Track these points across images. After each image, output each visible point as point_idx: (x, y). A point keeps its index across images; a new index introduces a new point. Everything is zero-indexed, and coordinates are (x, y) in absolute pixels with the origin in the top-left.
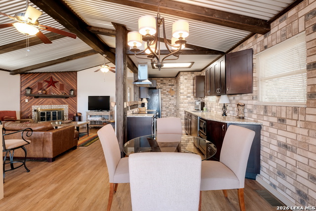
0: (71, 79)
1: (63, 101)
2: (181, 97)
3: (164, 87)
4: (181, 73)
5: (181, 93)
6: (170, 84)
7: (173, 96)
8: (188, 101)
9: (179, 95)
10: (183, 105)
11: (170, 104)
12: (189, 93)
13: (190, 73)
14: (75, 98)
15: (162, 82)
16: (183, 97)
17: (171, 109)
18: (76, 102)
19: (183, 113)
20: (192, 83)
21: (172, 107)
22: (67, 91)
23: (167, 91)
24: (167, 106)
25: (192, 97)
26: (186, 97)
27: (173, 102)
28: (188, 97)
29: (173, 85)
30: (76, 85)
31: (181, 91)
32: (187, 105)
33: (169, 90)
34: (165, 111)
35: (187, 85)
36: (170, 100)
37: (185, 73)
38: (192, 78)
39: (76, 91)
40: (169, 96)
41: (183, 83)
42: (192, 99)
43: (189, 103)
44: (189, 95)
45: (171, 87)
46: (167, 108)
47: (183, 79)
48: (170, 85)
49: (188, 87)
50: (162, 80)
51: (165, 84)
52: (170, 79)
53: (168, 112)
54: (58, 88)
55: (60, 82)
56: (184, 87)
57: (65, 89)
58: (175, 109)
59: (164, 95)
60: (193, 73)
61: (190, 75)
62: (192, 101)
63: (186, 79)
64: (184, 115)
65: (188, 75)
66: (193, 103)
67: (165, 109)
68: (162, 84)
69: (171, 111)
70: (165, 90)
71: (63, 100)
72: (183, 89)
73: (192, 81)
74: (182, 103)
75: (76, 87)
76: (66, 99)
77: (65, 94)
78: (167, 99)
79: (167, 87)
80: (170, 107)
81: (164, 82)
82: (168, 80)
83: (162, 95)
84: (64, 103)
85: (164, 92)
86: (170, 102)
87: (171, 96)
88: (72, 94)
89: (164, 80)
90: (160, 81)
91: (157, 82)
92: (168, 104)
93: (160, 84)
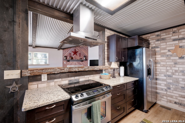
1: (80, 63)
6: (177, 37)
7: (181, 58)
11: (176, 71)
15: (159, 38)
17: (177, 79)
21: (180, 77)
22: (82, 57)
23: (169, 51)
24: (169, 74)
27: (182, 67)
29: (182, 39)
33: (174, 48)
34: (163, 80)
36: (176, 64)
40: (172, 58)
45: (177, 42)
46: (169, 76)
48: (174, 40)
50: (158, 36)
51: (163, 39)
52: (175, 29)
53: (170, 83)
54: (78, 55)
55: (79, 52)
57: (81, 55)
59: (162, 56)
67: (165, 78)
68: (158, 40)
70: (164, 49)
77: (81, 59)
78: (168, 63)
79: (168, 43)
80: (174, 76)
81: (162, 37)
82: (171, 33)
83: (159, 56)
84: (81, 65)
85: (162, 51)
86: (174, 67)
87: (177, 58)
88: (84, 59)
89: (162, 35)
90: (154, 36)
91: (150, 40)
92: (171, 71)
93: (154, 41)
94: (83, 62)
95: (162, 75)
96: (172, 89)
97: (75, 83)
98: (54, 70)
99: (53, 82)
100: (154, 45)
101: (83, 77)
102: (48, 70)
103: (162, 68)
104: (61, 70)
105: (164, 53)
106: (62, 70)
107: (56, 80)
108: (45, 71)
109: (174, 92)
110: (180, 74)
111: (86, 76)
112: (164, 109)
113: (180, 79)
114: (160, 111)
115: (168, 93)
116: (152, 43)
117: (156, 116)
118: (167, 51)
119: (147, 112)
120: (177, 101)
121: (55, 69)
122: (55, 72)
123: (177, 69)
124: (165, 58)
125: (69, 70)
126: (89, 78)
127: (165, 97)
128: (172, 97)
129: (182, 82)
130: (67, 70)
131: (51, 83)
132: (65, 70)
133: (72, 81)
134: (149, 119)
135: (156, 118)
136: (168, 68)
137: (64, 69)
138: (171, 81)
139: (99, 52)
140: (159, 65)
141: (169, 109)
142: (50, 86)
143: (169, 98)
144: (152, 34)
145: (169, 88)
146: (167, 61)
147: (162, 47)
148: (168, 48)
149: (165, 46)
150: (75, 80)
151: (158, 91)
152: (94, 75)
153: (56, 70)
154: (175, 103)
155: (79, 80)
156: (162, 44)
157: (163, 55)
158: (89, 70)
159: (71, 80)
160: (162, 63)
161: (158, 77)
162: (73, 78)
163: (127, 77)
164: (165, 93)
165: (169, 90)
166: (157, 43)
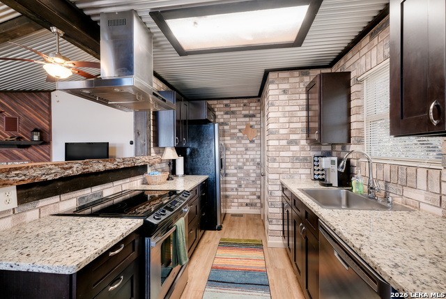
0: (36, 108)
1: (15, 155)
2: (271, 143)
3: (233, 122)
4: (271, 76)
5: (271, 133)
6: (247, 112)
7: (252, 142)
8: (290, 154)
9: (267, 138)
10: (276, 165)
11: (247, 160)
12: (293, 131)
13: (296, 73)
14: (47, 147)
15: (227, 109)
16: (276, 143)
17: (248, 170)
18: (49, 155)
19: (278, 188)
20: (304, 102)
21: (251, 167)
22: (25, 132)
23: (240, 131)
24: (240, 164)
25: (304, 142)
26: (284, 142)
27: (253, 154)
28: (291, 142)
29: (253, 116)
30: (50, 121)
31: (271, 126)
32: (289, 165)
33: (244, 127)
34: (234, 175)
35: (288, 108)
36: (247, 150)
37: (282, 75)
38: (302, 87)
39: (50, 132)
40: (243, 142)
41: (277, 103)
42: (303, 149)
43: (294, 159)
44: (293, 137)
45: (247, 119)
46: (240, 168)
47: (277, 92)
48: (245, 116)
49: (291, 115)
50: (226, 105)
51: (233, 113)
52: (245, 101)
53: (241, 178)
54: (2, 126)
55: (7, 114)
56: (279, 114)
57: (19, 127)
58: (258, 171)
59: (232, 139)
60: (307, 74)
61: (297, 80)
62: (303, 154)
63: (285, 92)
64: (280, 193)
65: (292, 80)
66: (305, 159)
67: (235, 171)
68: (227, 113)
69: (248, 175)
70: (235, 128)
71: (16, 151)
72: (277, 120)
73: (304, 96)
74: (274, 160)
75: (50, 125)
76: (24, 150)
77: (19, 138)
78: (239, 149)
79: (238, 120)
80: (245, 167)
81: (232, 109)
82: (242, 105)
83: (229, 138)
84: (20, 159)
85: (232, 131)
86: (246, 154)
87: (248, 142)
88: (36, 138)
89: (232, 105)
90: (222, 106)
91: (216, 110)
92: (242, 160)
93: (222, 113)
94: (30, 150)
95: (233, 167)
96: (243, 186)
97: (94, 203)
98: (43, 172)
99: (35, 208)
100: (222, 120)
101: (110, 185)
102: (26, 172)
103: (232, 156)
104: (64, 168)
105: (234, 134)
106: (66, 169)
107: (42, 203)
108: (17, 175)
109: (246, 189)
110: (251, 163)
111: (116, 183)
112: (236, 218)
113: (251, 171)
114: (234, 221)
115: (240, 193)
116: (219, 117)
117: (231, 230)
118: (237, 131)
119: (220, 229)
120: (248, 201)
121: (47, 167)
122: (47, 177)
123: (247, 157)
124: (235, 142)
125: (84, 169)
126: (123, 186)
127: (236, 200)
128: (242, 197)
129: (252, 175)
130: (80, 167)
131: (28, 214)
132: (74, 169)
133: (86, 199)
134: (226, 236)
135: (233, 232)
136: (239, 156)
137: (71, 168)
138: (242, 175)
139: (136, 124)
140: (228, 153)
141: (241, 215)
142: (24, 223)
143: (240, 201)
144: (219, 101)
145: (240, 186)
146: (238, 145)
147: (232, 124)
148: (239, 127)
149: (235, 124)
150: (94, 195)
151: (228, 193)
152: (132, 179)
153: (51, 169)
154: (247, 205)
155: (102, 193)
156: (232, 120)
157: (233, 136)
158: (126, 166)
159: (83, 198)
160: (232, 149)
161: (227, 171)
162: (87, 192)
163: (188, 176)
164: (236, 193)
165: (240, 189)
166: (225, 116)
